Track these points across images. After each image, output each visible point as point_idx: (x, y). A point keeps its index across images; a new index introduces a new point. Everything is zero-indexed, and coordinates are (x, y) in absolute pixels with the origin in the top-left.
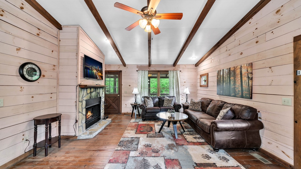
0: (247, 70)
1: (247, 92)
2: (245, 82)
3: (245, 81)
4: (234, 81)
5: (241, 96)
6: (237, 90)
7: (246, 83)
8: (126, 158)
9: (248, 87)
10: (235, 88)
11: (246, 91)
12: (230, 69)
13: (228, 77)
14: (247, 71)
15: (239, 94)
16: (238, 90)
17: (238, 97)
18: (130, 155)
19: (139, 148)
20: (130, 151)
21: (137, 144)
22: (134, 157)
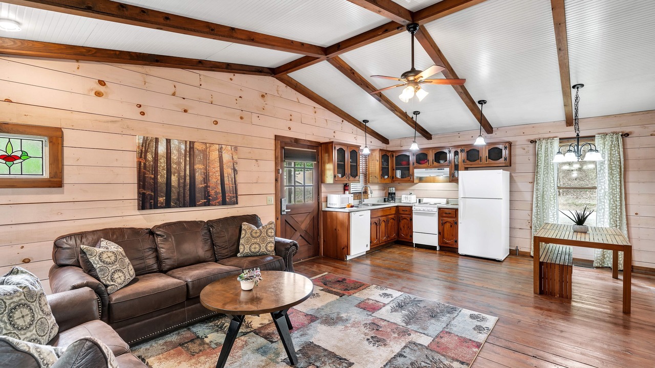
0: (232, 157)
1: (233, 194)
2: (228, 177)
3: (229, 175)
4: (204, 173)
5: (221, 202)
6: (213, 191)
7: (230, 179)
8: (441, 337)
9: (234, 186)
10: (207, 187)
11: (232, 192)
12: (193, 145)
13: (188, 163)
14: (233, 159)
15: (216, 198)
16: (216, 192)
17: (215, 205)
18: (430, 340)
19: (403, 344)
20: (427, 348)
21: (400, 355)
22: (424, 334)
